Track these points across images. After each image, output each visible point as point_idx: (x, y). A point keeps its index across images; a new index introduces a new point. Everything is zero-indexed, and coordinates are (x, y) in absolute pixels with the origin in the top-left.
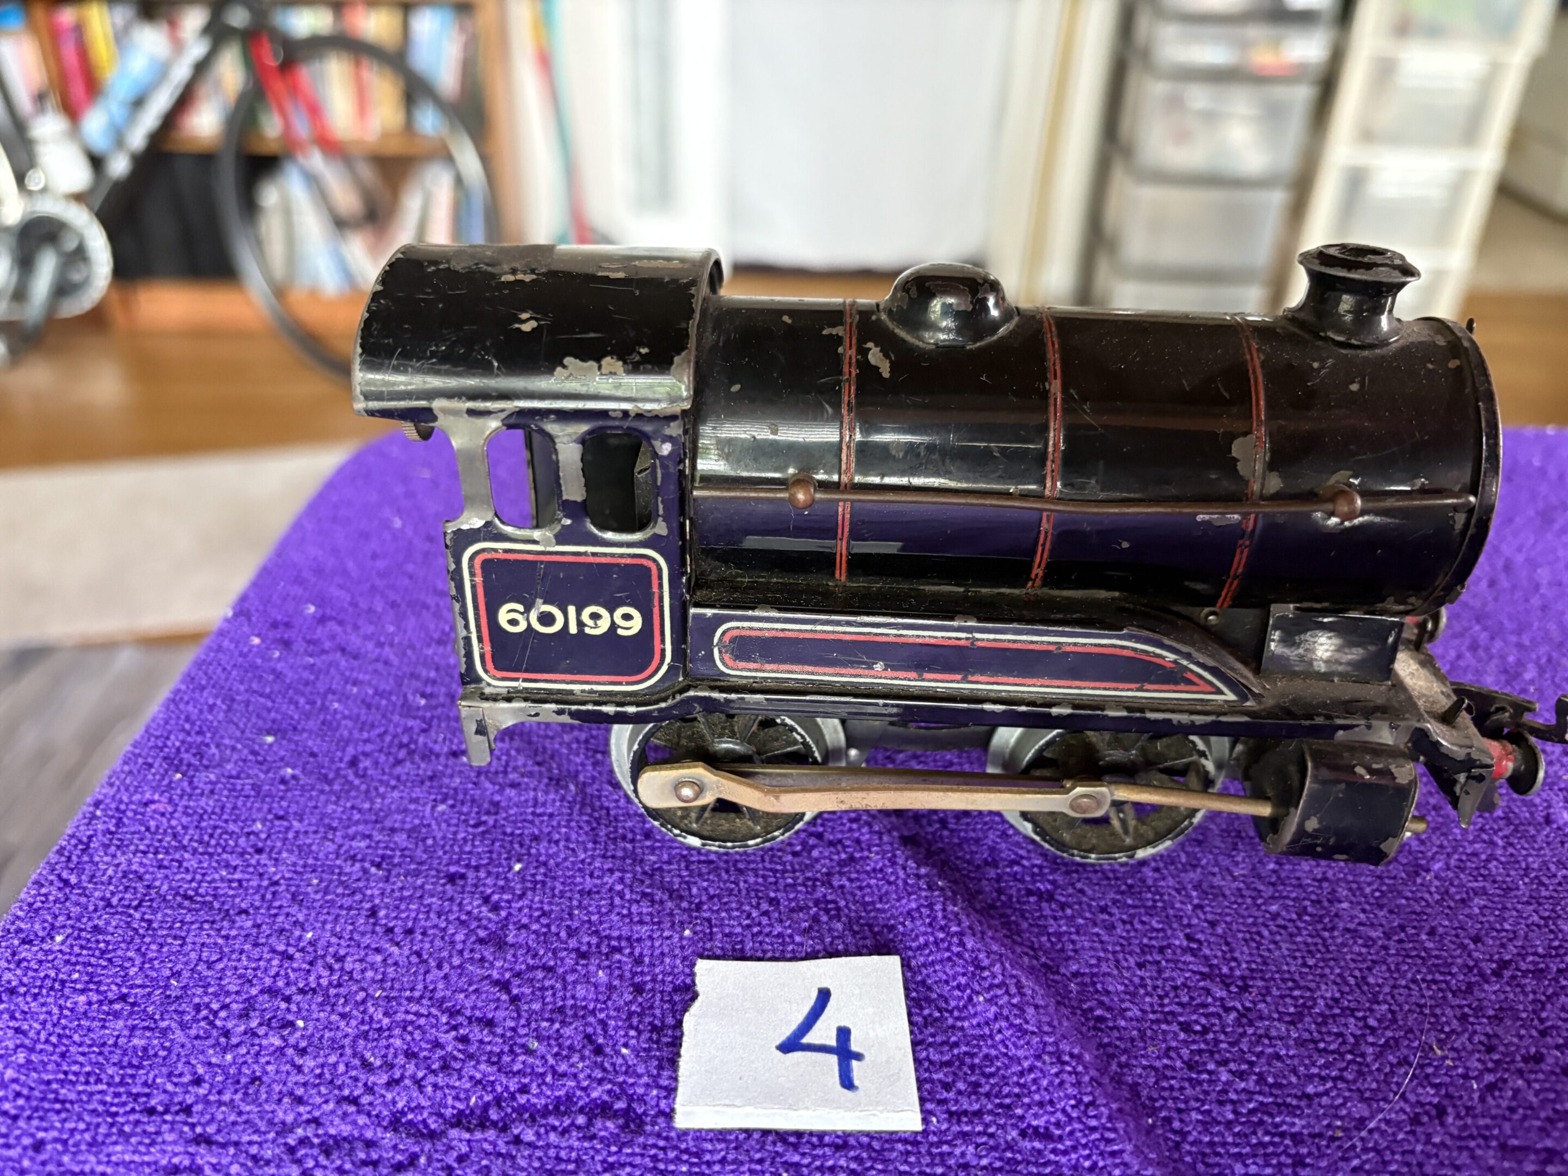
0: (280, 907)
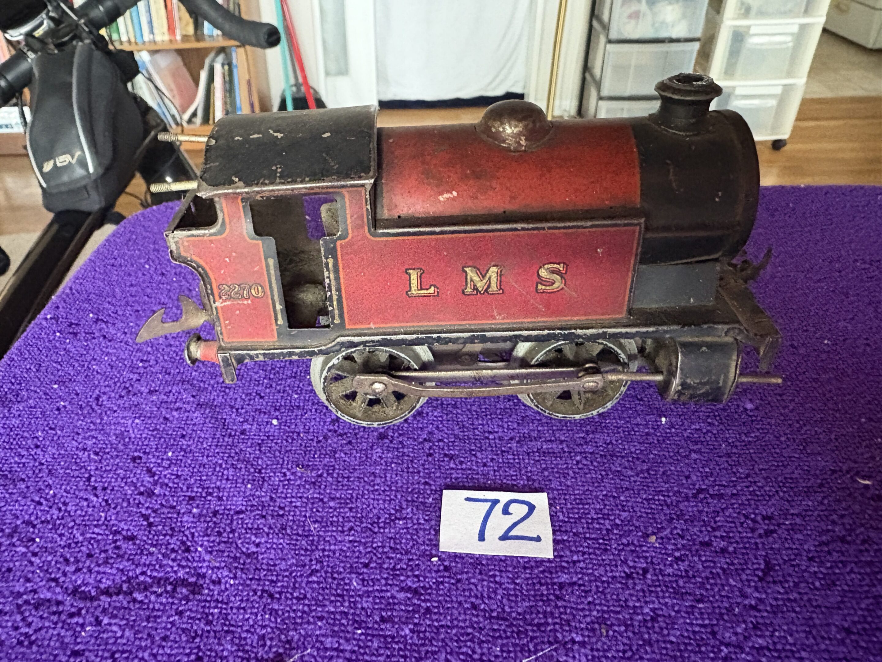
0: (42, 477)
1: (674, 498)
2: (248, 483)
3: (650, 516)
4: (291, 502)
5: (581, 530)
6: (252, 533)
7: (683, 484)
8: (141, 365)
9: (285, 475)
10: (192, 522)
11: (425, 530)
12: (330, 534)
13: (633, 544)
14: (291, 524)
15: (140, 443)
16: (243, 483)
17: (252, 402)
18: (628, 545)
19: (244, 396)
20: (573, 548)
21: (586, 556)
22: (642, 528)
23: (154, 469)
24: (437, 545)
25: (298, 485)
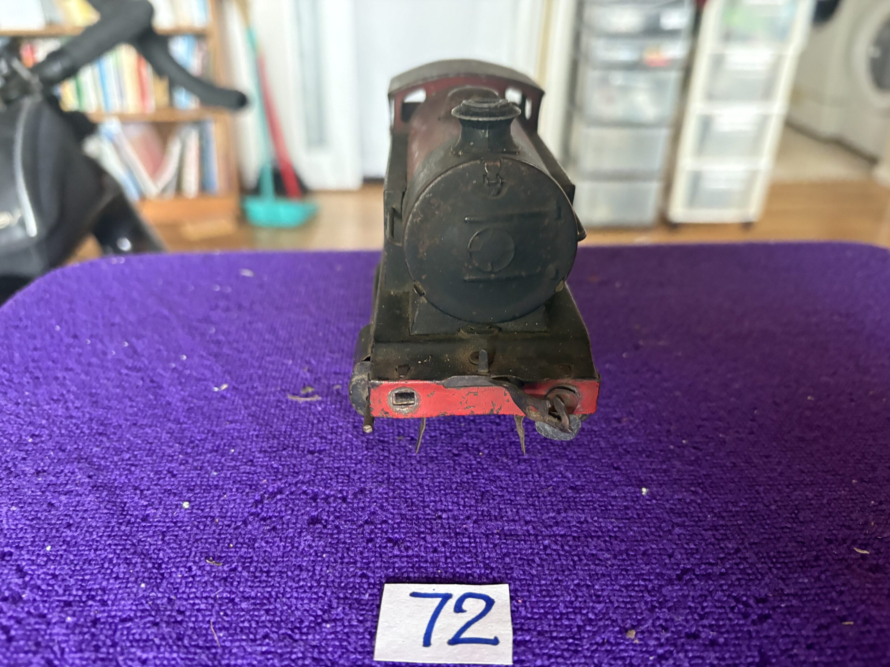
1: (656, 582)
2: (143, 581)
3: (629, 606)
4: (194, 604)
5: (546, 628)
6: (139, 647)
7: (666, 564)
8: (30, 440)
9: (190, 569)
10: (64, 635)
11: (358, 633)
12: (237, 644)
13: (609, 642)
14: (189, 632)
15: (14, 536)
16: (136, 582)
17: (161, 482)
18: (603, 644)
19: (152, 475)
20: (537, 651)
21: (553, 660)
22: (620, 622)
23: (26, 568)
24: (371, 653)
25: (205, 582)
